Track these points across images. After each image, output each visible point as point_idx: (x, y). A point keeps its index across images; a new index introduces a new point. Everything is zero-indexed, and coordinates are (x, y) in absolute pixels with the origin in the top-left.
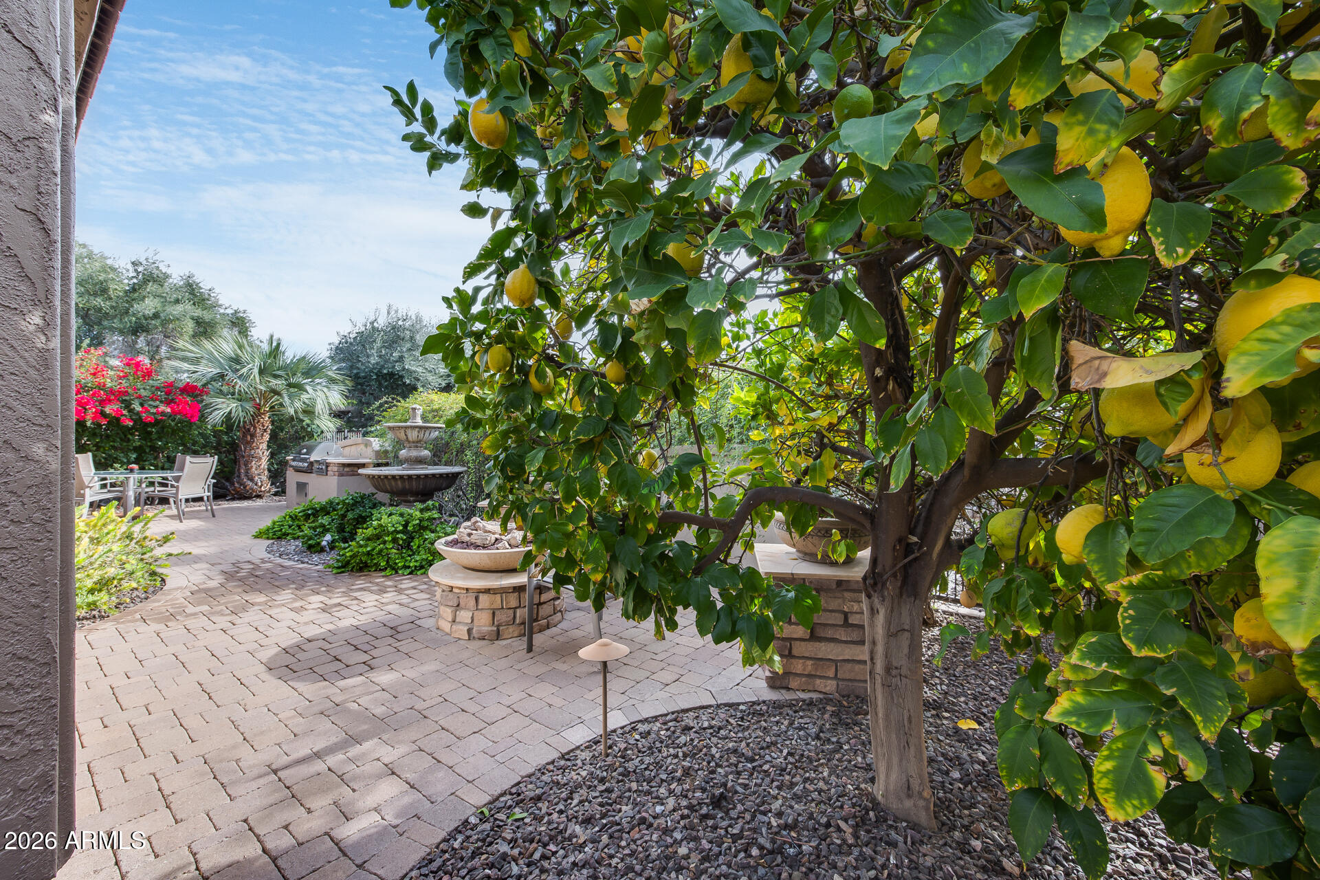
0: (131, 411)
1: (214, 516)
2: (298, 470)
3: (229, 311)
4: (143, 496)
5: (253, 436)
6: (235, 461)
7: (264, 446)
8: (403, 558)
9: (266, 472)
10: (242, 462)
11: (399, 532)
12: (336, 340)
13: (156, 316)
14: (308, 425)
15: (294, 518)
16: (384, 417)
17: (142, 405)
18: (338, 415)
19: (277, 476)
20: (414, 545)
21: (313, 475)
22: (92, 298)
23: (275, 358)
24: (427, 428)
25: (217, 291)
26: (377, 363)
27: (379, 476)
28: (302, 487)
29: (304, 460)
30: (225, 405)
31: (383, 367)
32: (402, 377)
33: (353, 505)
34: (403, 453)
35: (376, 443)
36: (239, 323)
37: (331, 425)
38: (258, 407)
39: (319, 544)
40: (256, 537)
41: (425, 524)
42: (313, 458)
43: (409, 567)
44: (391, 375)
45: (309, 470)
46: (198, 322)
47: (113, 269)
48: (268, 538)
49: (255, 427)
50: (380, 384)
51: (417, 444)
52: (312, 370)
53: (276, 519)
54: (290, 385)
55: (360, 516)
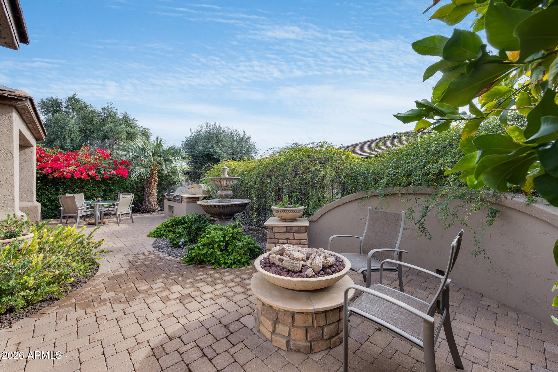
0: (100, 173)
1: (133, 222)
2: (169, 200)
3: (141, 129)
4: (103, 213)
5: (150, 184)
6: (144, 195)
7: (155, 188)
8: (223, 257)
9: (156, 200)
10: (146, 196)
11: (221, 241)
12: (185, 140)
13: (111, 131)
14: (174, 178)
15: (166, 226)
16: (207, 174)
17: (104, 171)
18: (186, 173)
19: (161, 201)
20: (230, 248)
21: (176, 202)
22: (87, 125)
23: (159, 147)
24: (231, 179)
25: (136, 119)
26: (202, 150)
27: (208, 206)
28: (171, 208)
29: (172, 195)
30: (138, 170)
31: (205, 151)
32: (213, 155)
33: (195, 221)
34: (219, 192)
35: (203, 187)
36: (145, 134)
37: (183, 178)
38: (152, 170)
39: (178, 243)
40: (149, 236)
41: (235, 236)
42: (176, 194)
43: (227, 263)
44: (208, 154)
45: (174, 200)
46: (128, 133)
47: (96, 112)
48: (154, 237)
49: (151, 180)
50: (204, 159)
51: (225, 188)
52: (174, 153)
53: (158, 226)
54: (166, 160)
55: (199, 227)
